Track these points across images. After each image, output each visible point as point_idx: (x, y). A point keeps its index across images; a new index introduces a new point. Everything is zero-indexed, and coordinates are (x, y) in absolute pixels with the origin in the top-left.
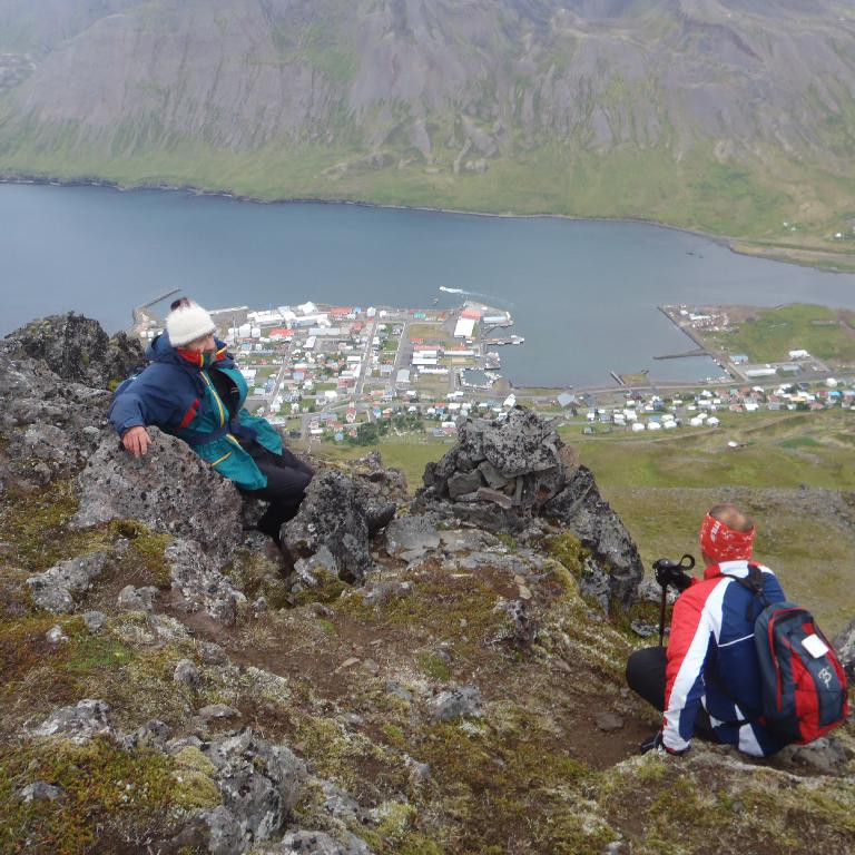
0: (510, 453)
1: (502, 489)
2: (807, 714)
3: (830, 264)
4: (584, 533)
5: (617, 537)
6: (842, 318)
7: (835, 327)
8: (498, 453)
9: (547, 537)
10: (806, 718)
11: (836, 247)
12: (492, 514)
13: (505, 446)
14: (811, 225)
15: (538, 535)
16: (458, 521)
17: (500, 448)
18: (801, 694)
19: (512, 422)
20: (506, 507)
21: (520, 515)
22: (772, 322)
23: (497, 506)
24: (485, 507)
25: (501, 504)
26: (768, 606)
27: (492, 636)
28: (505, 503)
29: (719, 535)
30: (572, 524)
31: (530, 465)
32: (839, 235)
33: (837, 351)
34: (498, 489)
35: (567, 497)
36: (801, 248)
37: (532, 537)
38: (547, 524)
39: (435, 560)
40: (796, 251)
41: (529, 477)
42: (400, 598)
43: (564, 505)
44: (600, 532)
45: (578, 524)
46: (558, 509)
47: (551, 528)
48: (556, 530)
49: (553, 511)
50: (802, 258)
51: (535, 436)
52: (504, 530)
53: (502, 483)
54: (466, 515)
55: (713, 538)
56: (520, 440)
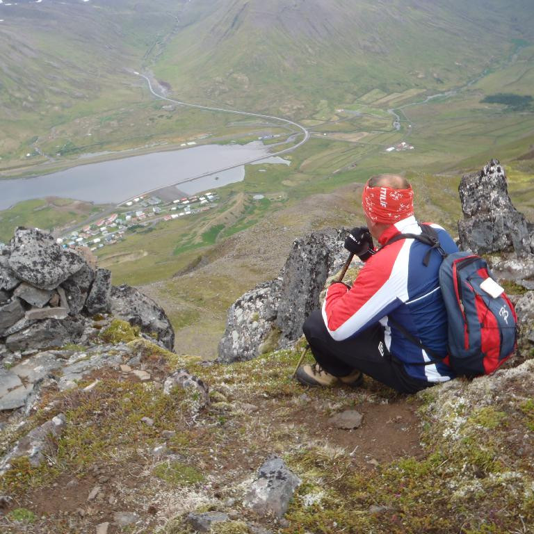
0: (43, 266)
1: (48, 304)
2: (490, 349)
3: (30, 173)
4: (127, 314)
5: (148, 308)
6: (50, 202)
7: (48, 209)
8: (33, 271)
9: (101, 331)
10: (490, 353)
11: (30, 162)
12: (51, 330)
13: (35, 263)
14: (10, 153)
15: (93, 333)
16: (18, 354)
17: (31, 266)
18: (486, 332)
19: (25, 242)
20: (62, 317)
21: (76, 320)
22: (9, 218)
23: (54, 321)
24: (43, 327)
25: (56, 317)
26: (446, 256)
27: (188, 415)
28: (61, 314)
29: (389, 199)
30: (113, 312)
31: (66, 270)
32: (28, 155)
33: (54, 222)
34: (45, 306)
35: (99, 291)
36: (9, 168)
37: (91, 337)
38: (93, 322)
39: (49, 388)
40: (8, 171)
41: (67, 284)
42: (62, 437)
43: (100, 298)
44: (135, 308)
45: (118, 309)
46: (97, 303)
47: (99, 323)
48: (105, 322)
49: (94, 308)
50: (12, 175)
51: (52, 247)
52: (65, 341)
53: (46, 299)
54: (23, 344)
55: (384, 204)
56: (43, 253)
